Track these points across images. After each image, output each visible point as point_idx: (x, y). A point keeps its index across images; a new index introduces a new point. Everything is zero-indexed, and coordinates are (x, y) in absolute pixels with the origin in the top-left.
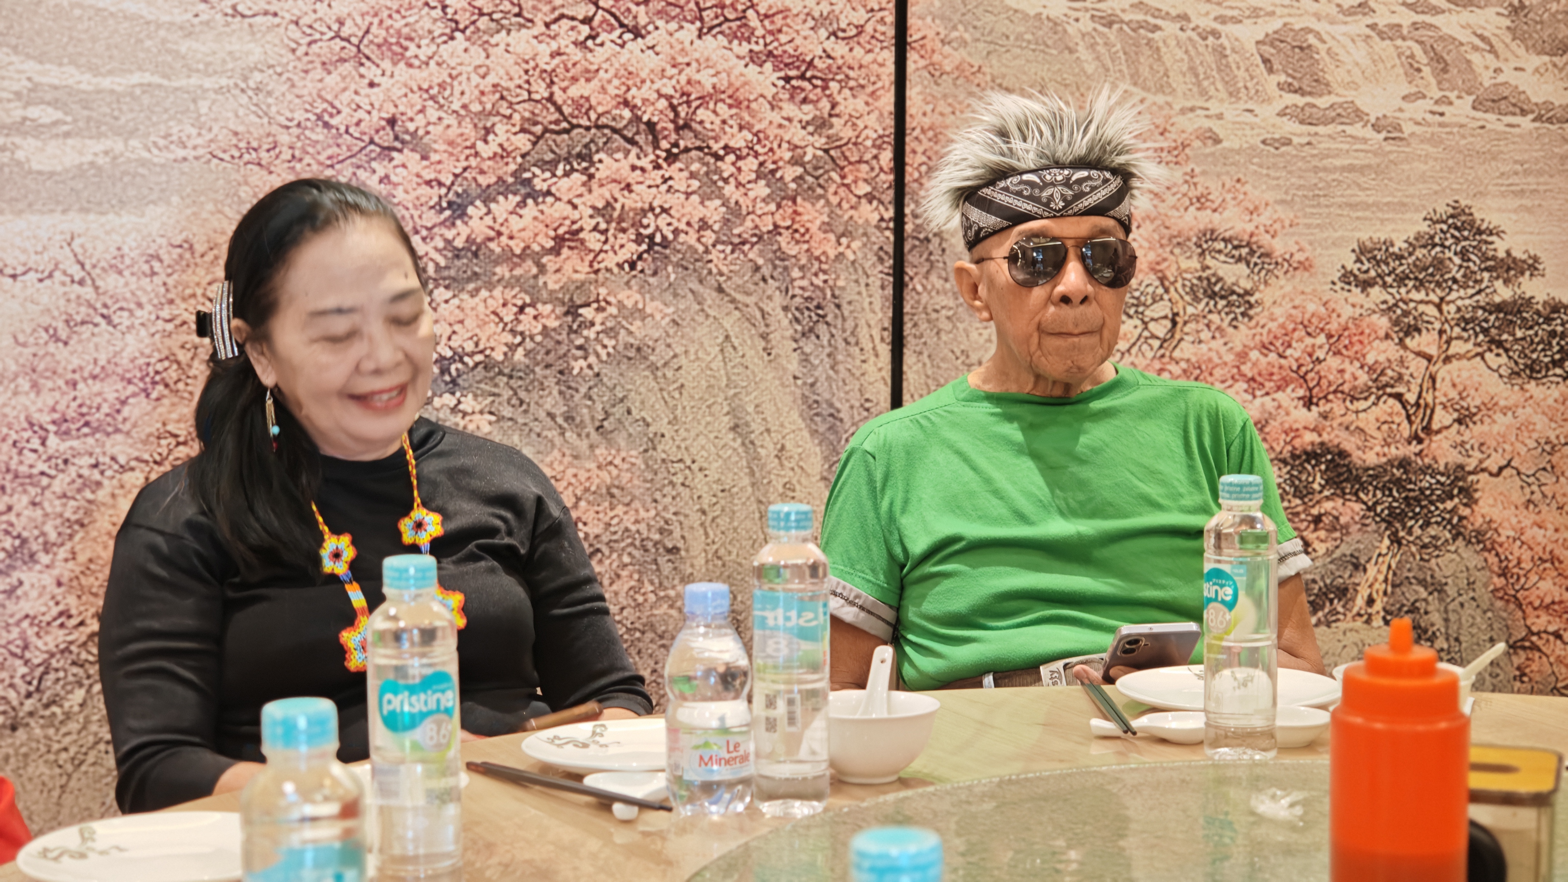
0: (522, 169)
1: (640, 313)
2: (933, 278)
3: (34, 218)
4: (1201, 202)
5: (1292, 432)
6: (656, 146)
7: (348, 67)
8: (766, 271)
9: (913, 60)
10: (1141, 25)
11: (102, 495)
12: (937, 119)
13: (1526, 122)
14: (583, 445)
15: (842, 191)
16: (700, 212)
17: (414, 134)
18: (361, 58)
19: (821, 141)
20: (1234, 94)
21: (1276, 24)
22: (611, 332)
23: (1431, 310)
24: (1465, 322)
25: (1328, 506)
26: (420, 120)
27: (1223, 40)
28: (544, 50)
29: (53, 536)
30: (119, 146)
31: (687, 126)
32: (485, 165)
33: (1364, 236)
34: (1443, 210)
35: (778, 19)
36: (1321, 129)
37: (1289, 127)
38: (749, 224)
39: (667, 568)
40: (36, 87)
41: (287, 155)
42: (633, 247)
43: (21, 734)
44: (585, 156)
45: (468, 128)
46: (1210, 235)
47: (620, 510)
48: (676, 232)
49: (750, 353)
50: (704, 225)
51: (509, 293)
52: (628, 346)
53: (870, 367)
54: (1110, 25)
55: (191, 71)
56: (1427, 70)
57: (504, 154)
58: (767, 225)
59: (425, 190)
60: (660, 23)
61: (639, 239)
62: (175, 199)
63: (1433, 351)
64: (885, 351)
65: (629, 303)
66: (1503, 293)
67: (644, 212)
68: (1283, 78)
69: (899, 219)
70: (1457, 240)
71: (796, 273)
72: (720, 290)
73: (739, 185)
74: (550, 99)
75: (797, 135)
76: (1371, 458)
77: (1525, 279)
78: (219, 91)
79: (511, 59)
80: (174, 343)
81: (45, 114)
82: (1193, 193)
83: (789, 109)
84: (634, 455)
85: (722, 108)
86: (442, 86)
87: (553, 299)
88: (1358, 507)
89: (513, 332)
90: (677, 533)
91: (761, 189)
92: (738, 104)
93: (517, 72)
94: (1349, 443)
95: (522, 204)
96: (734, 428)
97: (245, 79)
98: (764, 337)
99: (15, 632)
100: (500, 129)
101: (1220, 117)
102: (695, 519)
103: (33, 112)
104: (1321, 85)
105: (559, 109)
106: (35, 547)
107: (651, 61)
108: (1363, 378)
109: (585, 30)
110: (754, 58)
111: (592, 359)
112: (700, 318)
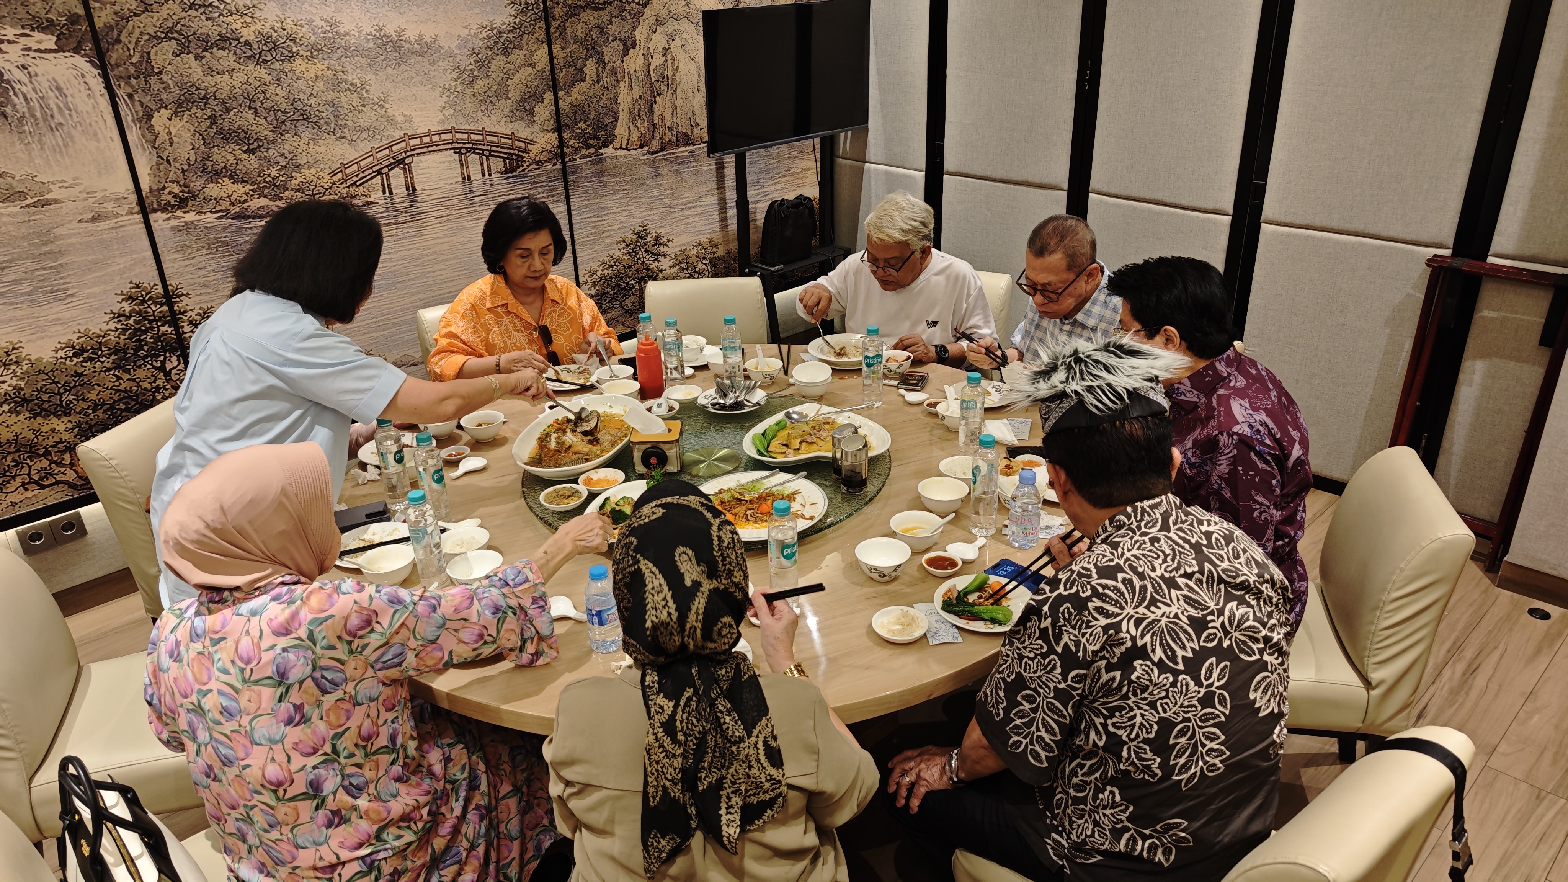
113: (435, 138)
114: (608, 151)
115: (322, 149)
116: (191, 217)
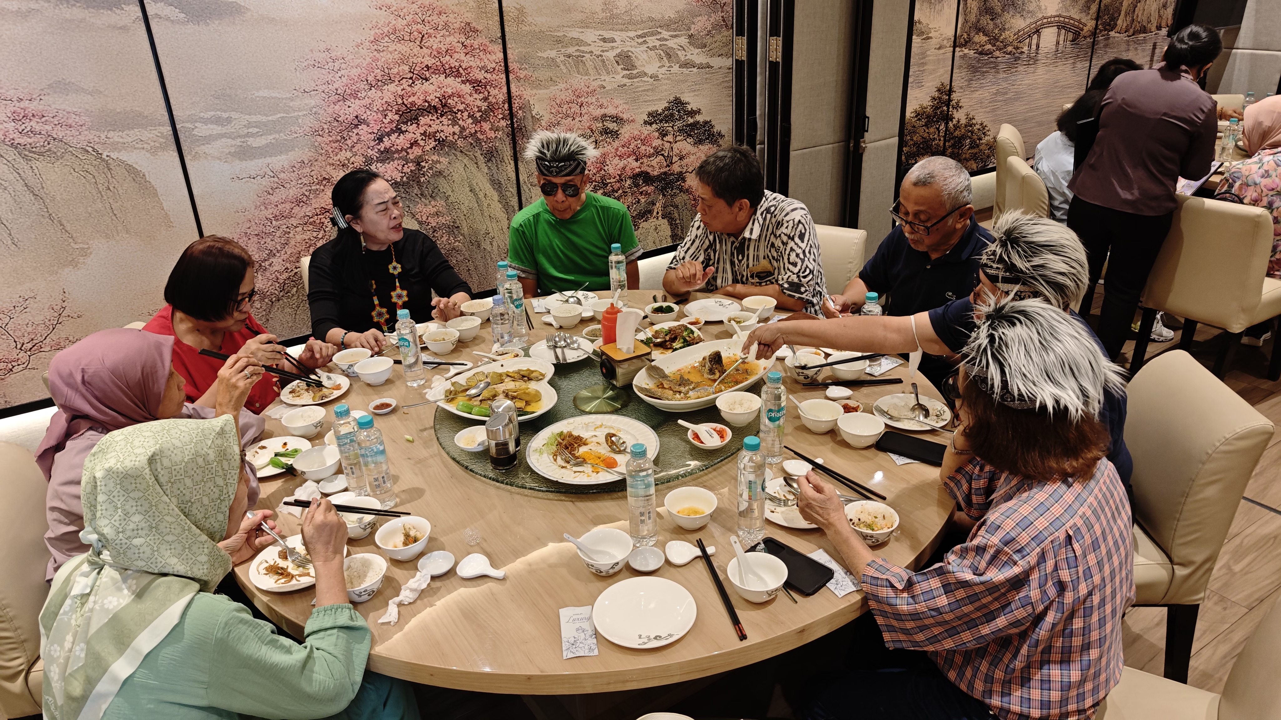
0: (397, 125)
1: (439, 162)
2: (524, 139)
3: (257, 161)
4: (601, 106)
5: (633, 169)
6: (437, 113)
7: (341, 103)
8: (474, 144)
9: (511, 76)
10: (579, 56)
11: (291, 235)
12: (521, 93)
13: (695, 70)
14: (427, 202)
15: (494, 118)
16: (453, 130)
17: (364, 120)
18: (344, 99)
19: (486, 104)
20: (608, 73)
21: (619, 50)
22: (431, 168)
23: (670, 129)
24: (680, 131)
25: (644, 188)
26: (365, 115)
27: (604, 57)
28: (399, 89)
29: (279, 248)
30: (277, 136)
31: (445, 105)
32: (386, 126)
33: (650, 110)
34: (672, 99)
35: (469, 70)
36: (635, 80)
37: (626, 81)
38: (467, 131)
39: (456, 233)
40: (250, 123)
41: (327, 131)
42: (434, 143)
43: (281, 302)
44: (416, 119)
45: (380, 115)
46: (605, 116)
47: (440, 218)
48: (446, 137)
49: (473, 169)
50: (454, 133)
51: (399, 162)
52: (436, 172)
53: (509, 168)
54: (569, 57)
55: (295, 111)
56: (665, 58)
57: (392, 121)
58: (473, 131)
59: (370, 135)
60: (433, 76)
61: (435, 141)
62: (296, 149)
63: (671, 140)
64: (512, 162)
65: (435, 160)
66: (691, 120)
67: (436, 132)
68: (622, 66)
69: (512, 123)
70: (677, 107)
71: (483, 144)
72: (461, 152)
73: (463, 120)
74: (403, 103)
75: (479, 103)
76: (656, 173)
77: (697, 116)
78: (304, 115)
79: (389, 93)
80: (304, 190)
82: (599, 104)
83: (476, 96)
84: (443, 203)
85: (455, 98)
86: (370, 104)
87: (412, 161)
88: (653, 188)
89: (402, 173)
90: (458, 222)
91: (470, 121)
92: (460, 96)
93: (392, 97)
94: (649, 170)
95: (399, 135)
96: (471, 191)
97: (311, 111)
98: (476, 163)
99: (274, 275)
100: (389, 114)
101: (605, 80)
102: (463, 218)
103: (250, 130)
104: (634, 67)
105: (406, 106)
106: (275, 252)
107: (432, 88)
108: (652, 151)
109: (411, 81)
110: (463, 82)
111: (426, 177)
112: (457, 161)
113: (1053, 19)
114: (1112, 33)
115: (1014, 21)
116: (966, 51)
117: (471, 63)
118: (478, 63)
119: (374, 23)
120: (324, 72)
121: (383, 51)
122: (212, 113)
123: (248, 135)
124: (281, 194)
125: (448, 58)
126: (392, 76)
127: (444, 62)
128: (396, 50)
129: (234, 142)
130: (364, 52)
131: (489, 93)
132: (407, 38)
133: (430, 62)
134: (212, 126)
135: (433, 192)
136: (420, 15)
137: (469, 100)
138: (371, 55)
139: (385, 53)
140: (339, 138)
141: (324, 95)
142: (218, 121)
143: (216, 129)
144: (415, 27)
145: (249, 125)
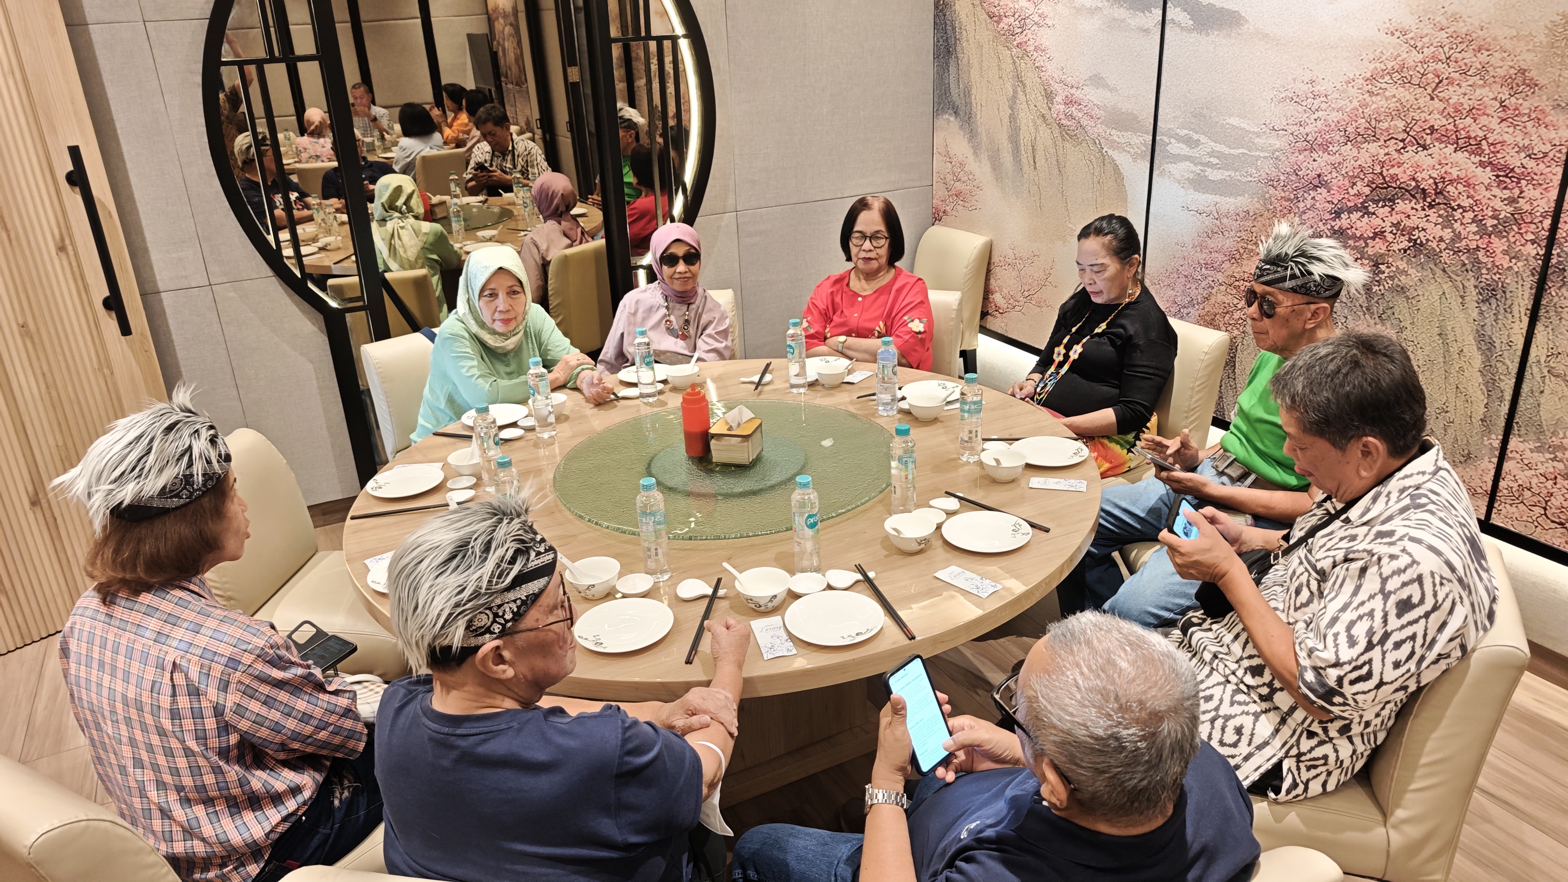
0: (1365, 202)
1: (1405, 272)
3: (1208, 195)
6: (1425, 200)
7: (1307, 153)
8: (1469, 267)
14: (1372, 322)
15: (1518, 237)
16: (1441, 233)
17: (1326, 182)
18: (1312, 150)
19: (1510, 209)
22: (1391, 278)
26: (1329, 176)
28: (1382, 152)
30: (1233, 174)
31: (1441, 193)
32: (1351, 198)
35: (1499, 147)
38: (1464, 243)
41: (1282, 184)
42: (1407, 243)
44: (1392, 200)
45: (1346, 182)
48: (1427, 240)
49: (1454, 303)
50: (1441, 239)
52: (1398, 286)
53: (1516, 326)
57: (1359, 195)
58: (1473, 245)
59: (1327, 205)
60: (1436, 144)
61: (1410, 240)
62: (1246, 195)
64: (1526, 320)
65: (1401, 267)
67: (1414, 229)
69: (1548, 256)
71: (1484, 271)
72: (1444, 270)
73: (1462, 224)
74: (1381, 173)
75: (1498, 204)
78: (1264, 158)
79: (1368, 155)
80: (1239, 246)
81: (1214, 161)
83: (1496, 191)
85: (1460, 187)
86: (1339, 163)
87: (1369, 258)
91: (1473, 228)
92: (1469, 185)
93: (1369, 160)
95: (1363, 216)
96: (1440, 335)
97: (1273, 154)
98: (1462, 297)
100: (1359, 184)
103: (1212, 160)
105: (1384, 178)
107: (1429, 161)
109: (1401, 144)
110: (1482, 164)
111: (1381, 287)
112: (1433, 281)
117: (1506, 137)
118: (1519, 139)
119: (1377, 53)
120: (1300, 110)
121: (1378, 94)
122: (1186, 132)
123: (1208, 165)
124: (1217, 242)
125: (1469, 120)
126: (1378, 131)
127: (1461, 126)
128: (1394, 96)
129: (1194, 168)
130: (1353, 91)
131: (1521, 192)
132: (1415, 81)
133: (1437, 121)
134: (1183, 146)
135: (1384, 313)
136: (1446, 49)
137: (1482, 194)
138: (1361, 97)
139: (1379, 98)
140: (1292, 196)
141: (1292, 139)
142: (1189, 141)
143: (1185, 150)
144: (1433, 66)
145: (1212, 154)
